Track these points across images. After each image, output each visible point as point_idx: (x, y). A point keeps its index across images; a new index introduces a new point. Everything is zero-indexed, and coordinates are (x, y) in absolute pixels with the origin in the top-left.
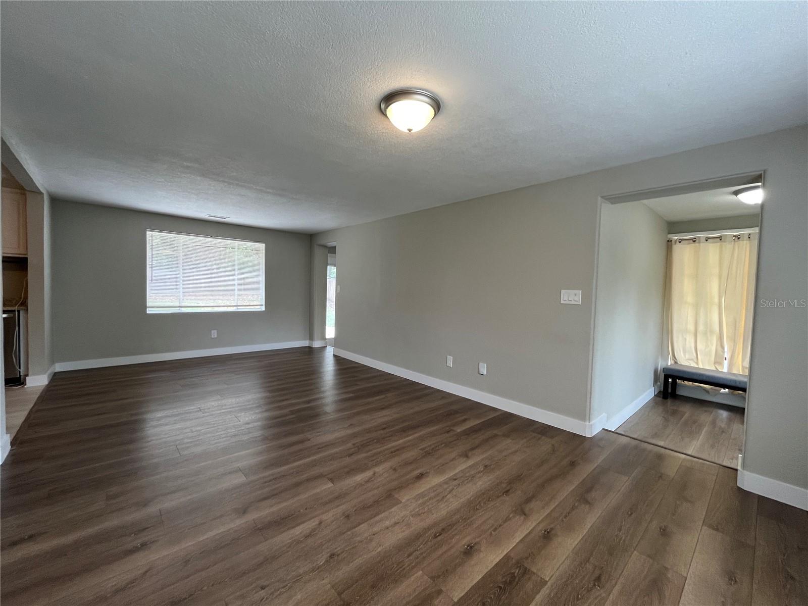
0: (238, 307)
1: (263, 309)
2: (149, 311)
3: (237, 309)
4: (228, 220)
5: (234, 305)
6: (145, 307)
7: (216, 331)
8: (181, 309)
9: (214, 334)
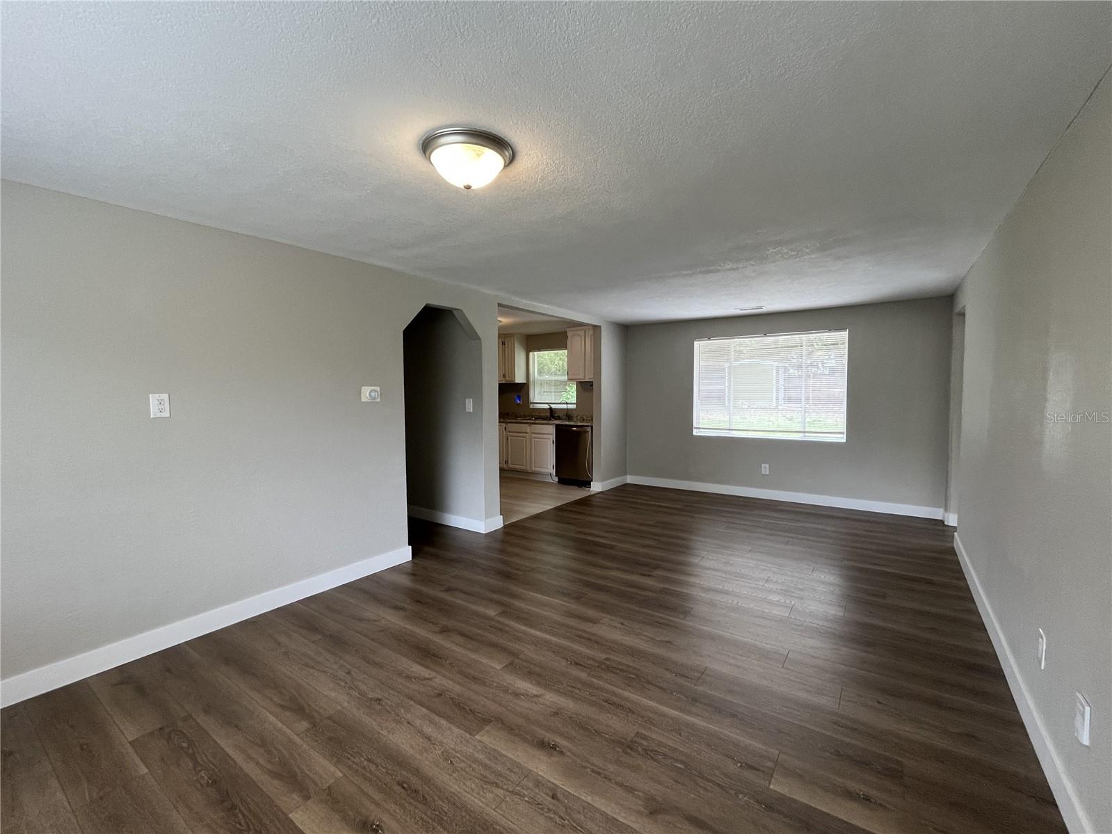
0: (807, 434)
1: (842, 439)
2: (695, 432)
3: (805, 436)
4: (764, 310)
5: (798, 430)
6: (691, 427)
7: (767, 466)
8: (731, 432)
9: (765, 468)
